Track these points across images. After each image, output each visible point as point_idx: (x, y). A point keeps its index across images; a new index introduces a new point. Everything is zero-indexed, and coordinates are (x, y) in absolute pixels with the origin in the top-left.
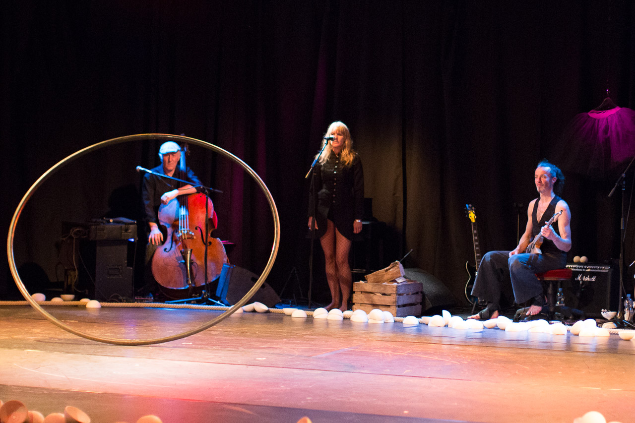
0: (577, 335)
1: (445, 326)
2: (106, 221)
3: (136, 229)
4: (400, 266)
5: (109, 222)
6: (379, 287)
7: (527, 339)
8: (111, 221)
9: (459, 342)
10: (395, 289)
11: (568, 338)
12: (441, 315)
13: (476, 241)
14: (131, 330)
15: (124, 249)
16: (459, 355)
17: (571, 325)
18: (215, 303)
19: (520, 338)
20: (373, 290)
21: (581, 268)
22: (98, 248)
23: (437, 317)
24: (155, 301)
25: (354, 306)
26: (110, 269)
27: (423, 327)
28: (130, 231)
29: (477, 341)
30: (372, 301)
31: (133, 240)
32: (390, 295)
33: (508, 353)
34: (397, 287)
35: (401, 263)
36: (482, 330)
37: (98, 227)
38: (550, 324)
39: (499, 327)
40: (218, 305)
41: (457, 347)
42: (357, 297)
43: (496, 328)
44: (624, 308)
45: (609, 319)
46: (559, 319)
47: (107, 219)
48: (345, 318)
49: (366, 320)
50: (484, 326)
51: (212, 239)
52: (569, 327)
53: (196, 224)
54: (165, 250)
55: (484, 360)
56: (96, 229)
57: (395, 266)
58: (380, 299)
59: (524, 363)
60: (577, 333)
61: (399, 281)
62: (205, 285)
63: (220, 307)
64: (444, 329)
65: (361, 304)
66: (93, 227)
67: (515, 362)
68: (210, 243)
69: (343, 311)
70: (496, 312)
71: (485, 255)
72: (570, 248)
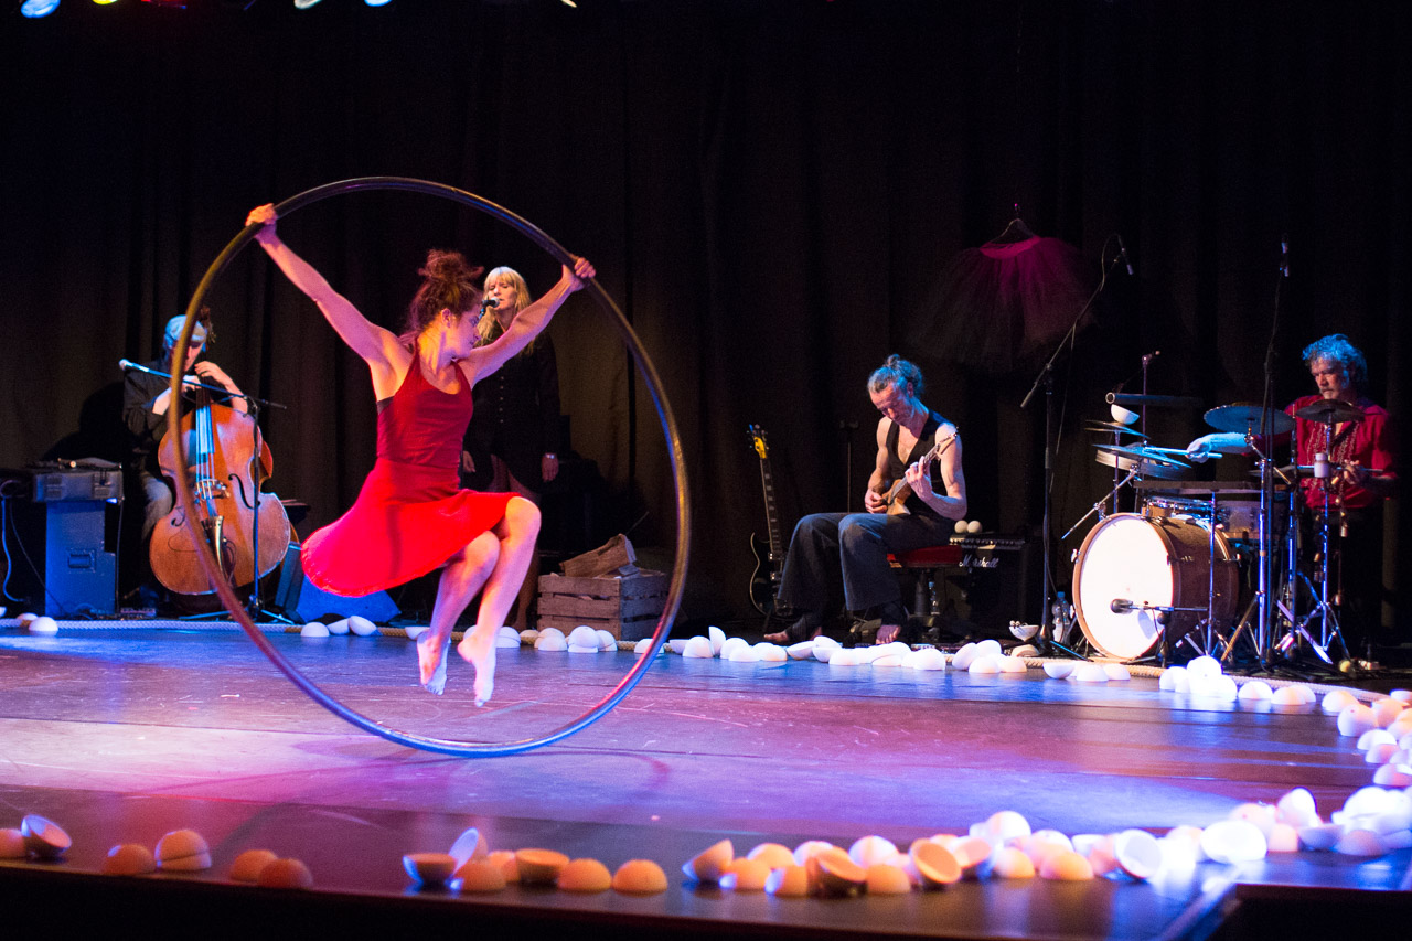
0: (966, 670)
1: (714, 657)
2: (64, 465)
3: (121, 480)
4: (628, 543)
5: (69, 466)
6: (589, 583)
7: (870, 679)
8: (73, 464)
9: (739, 686)
10: (617, 588)
11: (948, 675)
12: (707, 635)
13: (769, 493)
14: (120, 671)
15: (100, 516)
16: (746, 710)
17: (954, 652)
18: (274, 618)
19: (859, 677)
20: (576, 590)
21: (969, 543)
22: (50, 517)
23: (698, 640)
24: (159, 616)
25: (540, 622)
26: (72, 555)
27: (673, 660)
28: (109, 483)
29: (777, 684)
30: (575, 611)
31: (114, 501)
32: (608, 599)
33: (837, 705)
34: (621, 584)
35: (629, 538)
36: (784, 664)
37: (49, 477)
38: (913, 650)
39: (817, 657)
40: (280, 621)
41: (741, 697)
42: (544, 605)
43: (810, 658)
44: (1051, 617)
45: (1024, 639)
46: (930, 641)
47: (66, 462)
48: (526, 645)
49: (564, 647)
50: (788, 655)
51: (261, 497)
52: (949, 655)
53: (231, 470)
54: (173, 522)
55: (792, 720)
56: (45, 482)
57: (618, 544)
58: (590, 607)
59: (869, 725)
60: (965, 666)
61: (625, 573)
62: (253, 583)
63: (283, 625)
64: (713, 662)
65: (554, 617)
66: (39, 478)
67: (852, 722)
68: (259, 503)
69: (519, 631)
70: (819, 630)
71: (801, 521)
72: (964, 514)
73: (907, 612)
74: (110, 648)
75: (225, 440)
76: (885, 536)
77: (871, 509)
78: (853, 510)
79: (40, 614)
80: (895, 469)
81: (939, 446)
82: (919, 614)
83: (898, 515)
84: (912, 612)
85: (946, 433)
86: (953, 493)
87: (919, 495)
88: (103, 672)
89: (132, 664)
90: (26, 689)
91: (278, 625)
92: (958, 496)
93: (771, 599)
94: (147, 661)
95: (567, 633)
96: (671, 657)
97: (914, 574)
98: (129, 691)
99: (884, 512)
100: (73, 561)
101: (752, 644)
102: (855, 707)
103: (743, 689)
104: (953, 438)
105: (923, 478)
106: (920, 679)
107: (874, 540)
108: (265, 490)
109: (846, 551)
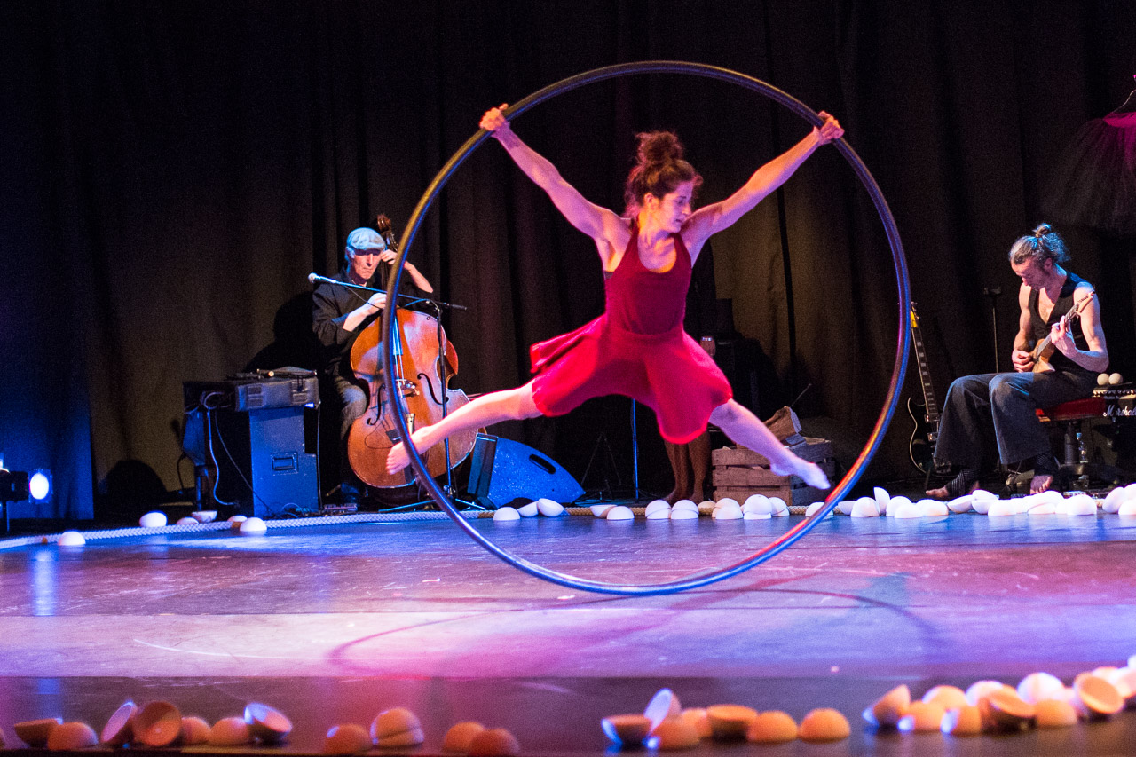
0: (1116, 513)
1: (880, 515)
2: (262, 374)
3: (317, 387)
4: (793, 414)
5: (267, 376)
7: (1027, 527)
8: (271, 374)
9: (906, 541)
11: (1100, 518)
12: (872, 496)
13: (922, 360)
14: (327, 564)
15: (300, 420)
16: (913, 563)
17: (1104, 496)
18: (469, 506)
19: (1016, 526)
20: (748, 463)
21: (1112, 394)
22: (253, 423)
23: (864, 501)
24: (360, 510)
25: (716, 493)
26: (276, 459)
27: (843, 521)
28: (306, 390)
29: (941, 537)
30: (747, 482)
31: (311, 405)
33: (998, 553)
35: (794, 411)
36: (945, 518)
37: (250, 386)
38: (1066, 497)
39: (977, 510)
40: (473, 508)
41: (907, 551)
42: (718, 477)
43: (970, 511)
46: (1081, 488)
47: (265, 372)
48: (704, 516)
49: (740, 516)
50: (949, 510)
51: (449, 393)
52: (1099, 500)
53: (419, 370)
54: (368, 421)
55: (957, 570)
56: (246, 391)
57: (783, 416)
58: (761, 476)
59: (1030, 569)
60: (1115, 509)
61: (794, 442)
62: (446, 474)
63: (477, 512)
64: (879, 520)
65: (728, 488)
66: (241, 388)
67: (1013, 568)
68: (447, 399)
69: (697, 503)
70: (977, 484)
71: (954, 383)
72: (1105, 366)
73: (1057, 461)
74: (314, 543)
75: (412, 342)
76: (1033, 394)
77: (1019, 367)
78: (1001, 371)
79: (250, 515)
80: (1039, 329)
81: (1078, 306)
82: (1069, 463)
83: (1044, 373)
84: (1062, 463)
85: (1083, 293)
86: (1095, 347)
87: (1064, 353)
88: (312, 565)
89: (338, 557)
90: (240, 587)
91: (472, 512)
92: (1099, 350)
93: (931, 457)
94: (351, 553)
95: (741, 503)
96: (840, 517)
97: (1063, 427)
98: (335, 582)
99: (1031, 369)
100: (277, 464)
101: (915, 501)
102: (1016, 554)
103: (909, 544)
104: (1091, 297)
105: (1065, 336)
106: (1074, 524)
107: (1022, 397)
108: (451, 387)
109: (998, 409)
